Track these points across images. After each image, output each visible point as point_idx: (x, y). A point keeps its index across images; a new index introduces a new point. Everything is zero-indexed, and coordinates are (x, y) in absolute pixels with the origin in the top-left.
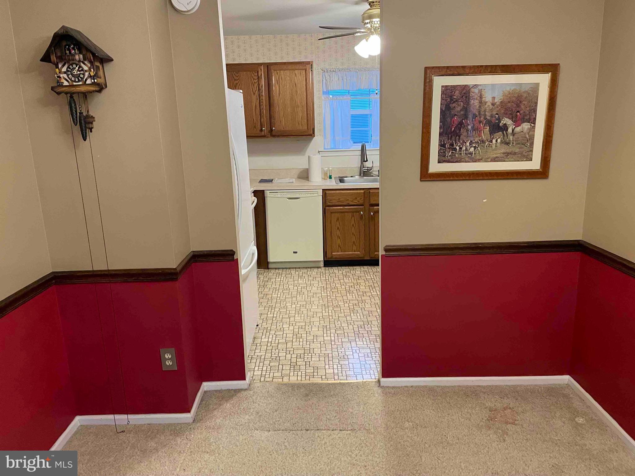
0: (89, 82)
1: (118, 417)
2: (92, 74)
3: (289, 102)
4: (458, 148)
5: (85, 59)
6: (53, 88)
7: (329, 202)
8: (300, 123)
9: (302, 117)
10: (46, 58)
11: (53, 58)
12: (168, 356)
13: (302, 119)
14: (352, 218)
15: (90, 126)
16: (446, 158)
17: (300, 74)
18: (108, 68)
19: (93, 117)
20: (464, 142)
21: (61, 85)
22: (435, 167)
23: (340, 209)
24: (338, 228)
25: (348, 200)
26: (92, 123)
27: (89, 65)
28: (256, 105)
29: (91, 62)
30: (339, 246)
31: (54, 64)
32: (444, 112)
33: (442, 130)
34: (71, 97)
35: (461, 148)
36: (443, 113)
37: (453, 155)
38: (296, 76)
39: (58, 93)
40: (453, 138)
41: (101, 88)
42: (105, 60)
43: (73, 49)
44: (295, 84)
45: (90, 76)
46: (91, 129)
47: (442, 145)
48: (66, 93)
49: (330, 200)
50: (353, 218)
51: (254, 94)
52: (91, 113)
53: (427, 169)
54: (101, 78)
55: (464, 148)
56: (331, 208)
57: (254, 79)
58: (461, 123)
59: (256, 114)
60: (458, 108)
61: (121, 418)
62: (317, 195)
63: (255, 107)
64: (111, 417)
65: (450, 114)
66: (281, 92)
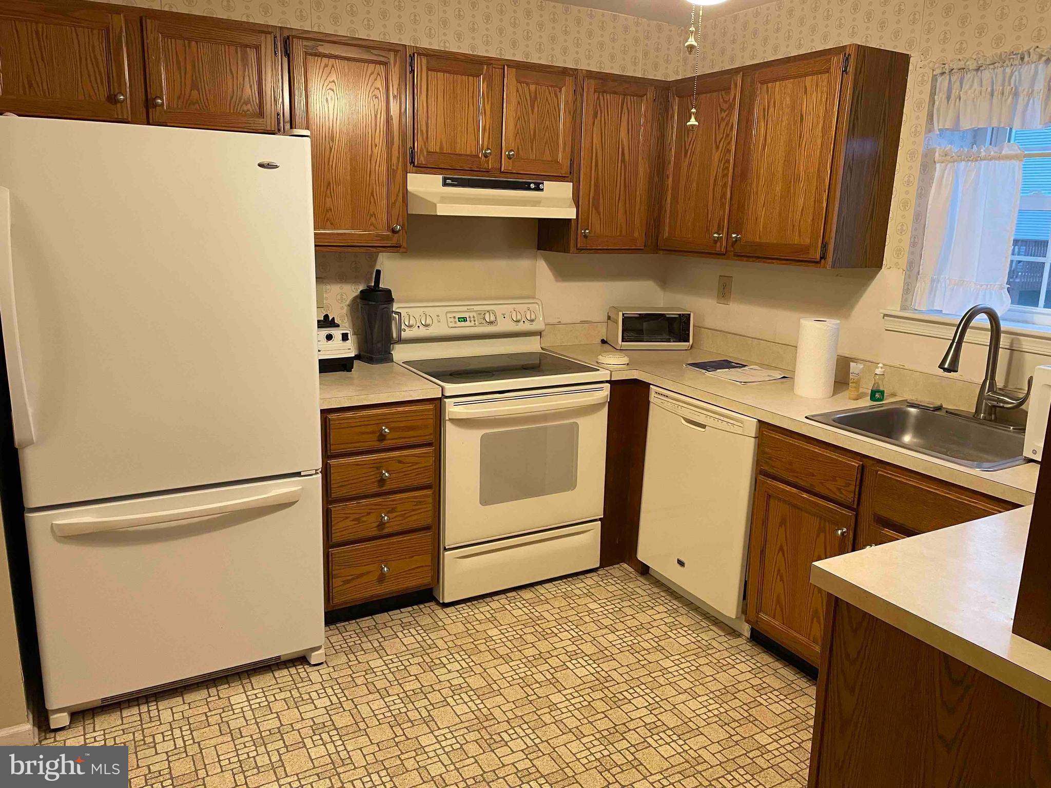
3: (780, 169)
7: (767, 463)
8: (797, 224)
9: (802, 210)
13: (802, 214)
14: (818, 536)
17: (817, 85)
23: (790, 493)
24: (781, 549)
25: (813, 475)
28: (716, 174)
30: (778, 601)
38: (806, 92)
44: (802, 116)
49: (770, 458)
50: (822, 535)
51: (717, 148)
56: (769, 481)
57: (722, 110)
59: (713, 198)
62: (740, 431)
63: (715, 180)
66: (769, 141)
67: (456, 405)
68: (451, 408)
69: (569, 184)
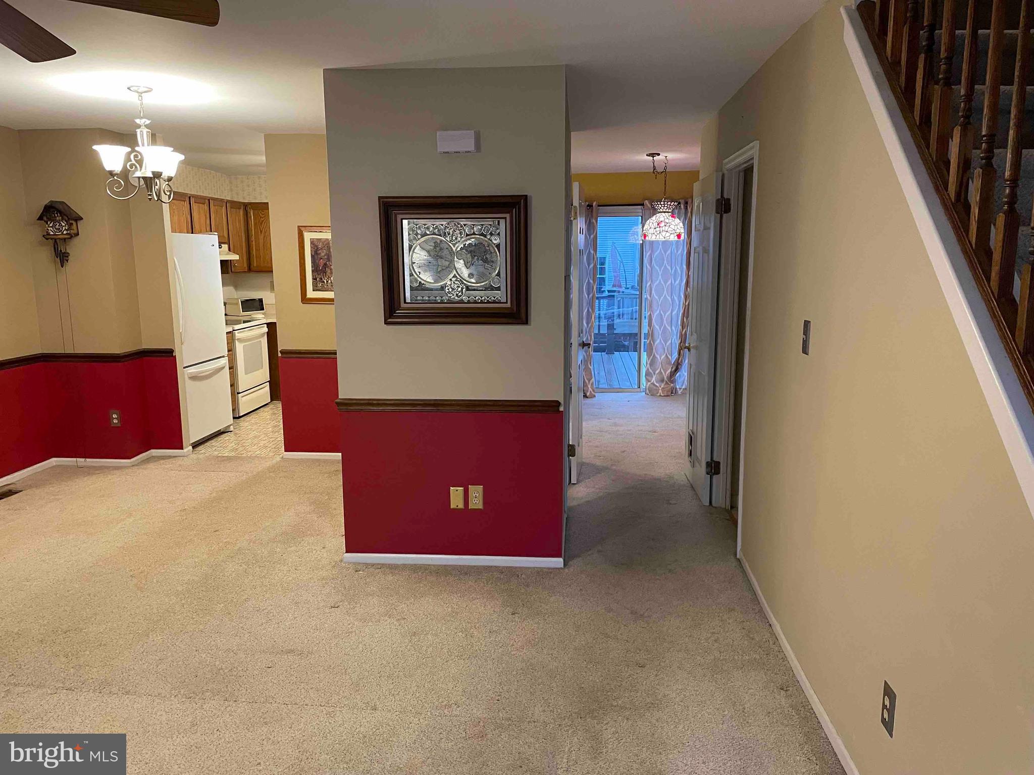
0: (65, 232)
1: (79, 459)
2: (66, 228)
4: (325, 281)
5: (63, 219)
6: (43, 236)
10: (41, 218)
11: (45, 218)
12: (115, 421)
15: (67, 259)
16: (318, 288)
18: (80, 223)
19: (68, 253)
20: (329, 277)
21: (48, 234)
22: (311, 294)
26: (67, 257)
27: (65, 223)
29: (66, 221)
31: (45, 221)
32: (314, 256)
33: (313, 269)
34: (55, 242)
35: (327, 282)
36: (312, 256)
37: (323, 286)
39: (48, 239)
40: (322, 274)
41: (71, 236)
42: (79, 219)
43: (57, 213)
45: (65, 229)
46: (67, 261)
47: (314, 279)
48: (51, 239)
52: (68, 251)
53: (306, 295)
54: (73, 230)
55: (329, 281)
58: (325, 264)
60: (323, 254)
61: (81, 461)
64: (75, 459)
65: (318, 258)
67: (238, 333)
68: (237, 335)
69: (227, 245)
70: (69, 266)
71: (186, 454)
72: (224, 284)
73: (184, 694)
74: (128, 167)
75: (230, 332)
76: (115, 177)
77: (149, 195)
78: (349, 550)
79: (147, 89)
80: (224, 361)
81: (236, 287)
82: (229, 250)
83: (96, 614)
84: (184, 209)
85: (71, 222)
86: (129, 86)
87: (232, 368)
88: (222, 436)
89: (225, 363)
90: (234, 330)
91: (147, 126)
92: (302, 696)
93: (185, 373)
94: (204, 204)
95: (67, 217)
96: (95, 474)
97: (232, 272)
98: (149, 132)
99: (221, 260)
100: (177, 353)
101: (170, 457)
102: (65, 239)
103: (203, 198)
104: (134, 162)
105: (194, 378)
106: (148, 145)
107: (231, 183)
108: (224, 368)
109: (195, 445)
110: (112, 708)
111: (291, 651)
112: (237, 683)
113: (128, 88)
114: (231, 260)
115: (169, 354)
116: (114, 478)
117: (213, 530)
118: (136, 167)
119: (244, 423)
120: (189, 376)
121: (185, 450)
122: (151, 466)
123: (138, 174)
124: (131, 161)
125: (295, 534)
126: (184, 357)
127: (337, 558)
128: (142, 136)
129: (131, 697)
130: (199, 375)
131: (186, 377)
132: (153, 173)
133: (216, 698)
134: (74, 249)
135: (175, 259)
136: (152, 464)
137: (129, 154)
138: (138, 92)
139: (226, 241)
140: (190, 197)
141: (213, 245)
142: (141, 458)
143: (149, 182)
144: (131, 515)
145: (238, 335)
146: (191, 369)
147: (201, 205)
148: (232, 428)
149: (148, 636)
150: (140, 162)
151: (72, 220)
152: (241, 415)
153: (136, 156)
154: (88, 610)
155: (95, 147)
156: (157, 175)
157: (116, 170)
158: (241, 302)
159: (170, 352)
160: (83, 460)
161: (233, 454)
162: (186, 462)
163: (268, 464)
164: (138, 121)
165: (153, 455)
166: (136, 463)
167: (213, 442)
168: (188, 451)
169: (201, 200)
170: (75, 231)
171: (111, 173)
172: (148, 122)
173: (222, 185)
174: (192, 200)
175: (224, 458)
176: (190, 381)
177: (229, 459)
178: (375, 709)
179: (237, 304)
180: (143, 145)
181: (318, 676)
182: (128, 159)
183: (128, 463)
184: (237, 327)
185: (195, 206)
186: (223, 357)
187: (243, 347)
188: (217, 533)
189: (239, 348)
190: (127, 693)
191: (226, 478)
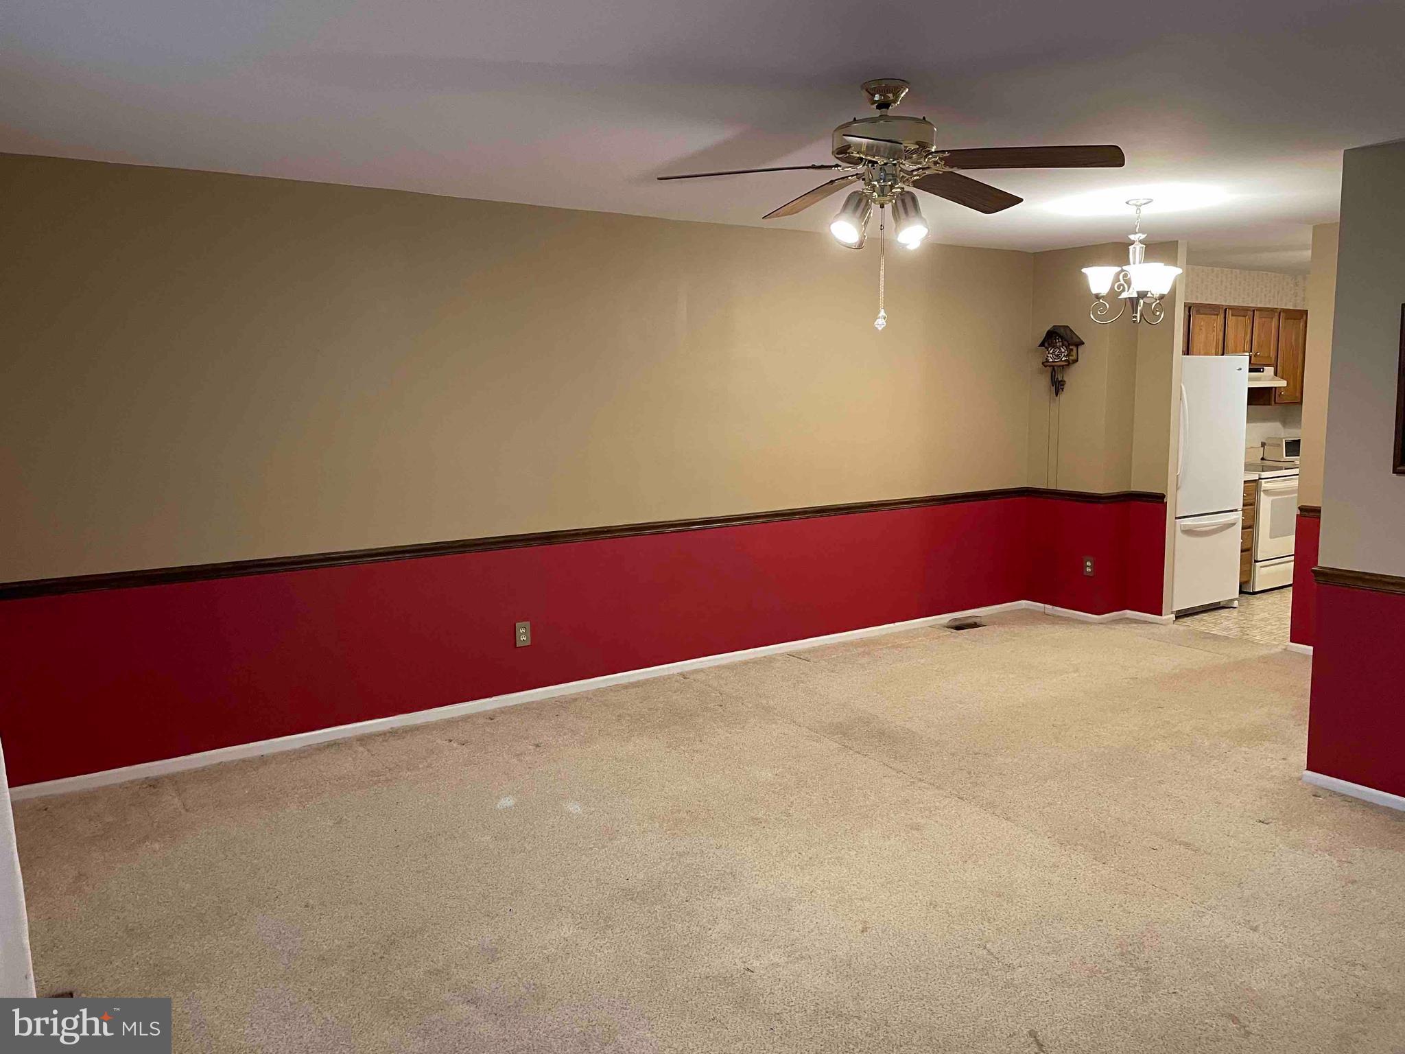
0: (1064, 359)
2: (1066, 354)
5: (1063, 345)
6: (1043, 363)
10: (1042, 345)
11: (1046, 345)
12: (1089, 570)
15: (1062, 387)
18: (1081, 349)
19: (1065, 381)
21: (1047, 361)
26: (1063, 385)
27: (1066, 349)
29: (1066, 347)
31: (1046, 348)
34: (1054, 369)
39: (1045, 366)
41: (1069, 363)
42: (1080, 344)
43: (1058, 339)
45: (1065, 356)
46: (1063, 389)
48: (1050, 366)
52: (1065, 379)
54: (1072, 356)
61: (1049, 608)
64: (1042, 605)
67: (1265, 482)
68: (1263, 485)
69: (1273, 368)
70: (1063, 396)
71: (1164, 623)
72: (1250, 419)
73: (1058, 839)
74: (1116, 289)
75: (1256, 480)
76: (1101, 301)
77: (1134, 317)
78: (1311, 767)
79: (1145, 201)
80: (1238, 517)
81: (1285, 423)
82: (1276, 374)
83: (1008, 748)
84: (1215, 325)
85: (1071, 347)
86: (1127, 201)
87: (1250, 527)
88: (1220, 611)
89: (1238, 518)
90: (1260, 479)
91: (1141, 242)
92: (1176, 887)
93: (1177, 523)
94: (1245, 316)
95: (1067, 342)
96: (1058, 624)
97: (1275, 403)
98: (1143, 247)
99: (1249, 388)
100: (1169, 500)
101: (1145, 622)
102: (1063, 366)
103: (1246, 309)
104: (1122, 282)
105: (1189, 532)
106: (1140, 263)
107: (1296, 285)
108: (1234, 524)
109: (1181, 615)
110: (990, 825)
111: (1186, 844)
112: (1113, 849)
113: (1127, 203)
114: (1275, 388)
115: (1159, 499)
116: (1076, 632)
117: (1157, 706)
118: (1124, 287)
119: (1257, 602)
120: (1182, 529)
121: (1164, 617)
122: (1120, 627)
123: (1124, 295)
124: (1120, 281)
125: (1256, 735)
126: (1178, 504)
127: (1297, 774)
128: (1134, 252)
129: (1009, 823)
130: (1198, 529)
131: (1178, 529)
132: (1138, 292)
133: (1086, 853)
134: (1072, 378)
135: (1183, 387)
136: (1121, 625)
137: (1118, 274)
138: (1136, 205)
139: (1273, 361)
140: (1226, 310)
141: (1241, 369)
142: (1113, 616)
143: (1133, 302)
144: (1076, 671)
145: (1265, 485)
146: (1186, 521)
147: (1240, 318)
148: (1236, 604)
149: (1046, 781)
150: (1129, 283)
151: (1072, 345)
152: (1256, 590)
153: (1125, 275)
154: (1002, 742)
155: (1084, 270)
156: (1142, 295)
157: (1102, 292)
158: (1286, 443)
159: (1162, 497)
160: (1051, 607)
161: (1225, 633)
162: (1163, 630)
163: (1265, 652)
164: (1132, 237)
165: (1127, 616)
166: (1105, 622)
167: (1205, 616)
168: (1169, 619)
169: (1240, 311)
170: (1074, 357)
171: (1097, 297)
172: (1143, 236)
173: (1283, 289)
174: (1229, 313)
175: (1208, 635)
176: (1181, 534)
177: (1215, 637)
178: (1255, 929)
179: (1279, 445)
180: (1134, 263)
181: (1204, 876)
182: (1117, 279)
183: (1096, 619)
184: (1264, 475)
185: (1231, 320)
186: (1236, 510)
187: (1272, 501)
188: (1160, 710)
189: (1265, 503)
190: (1008, 819)
191: (1199, 657)
